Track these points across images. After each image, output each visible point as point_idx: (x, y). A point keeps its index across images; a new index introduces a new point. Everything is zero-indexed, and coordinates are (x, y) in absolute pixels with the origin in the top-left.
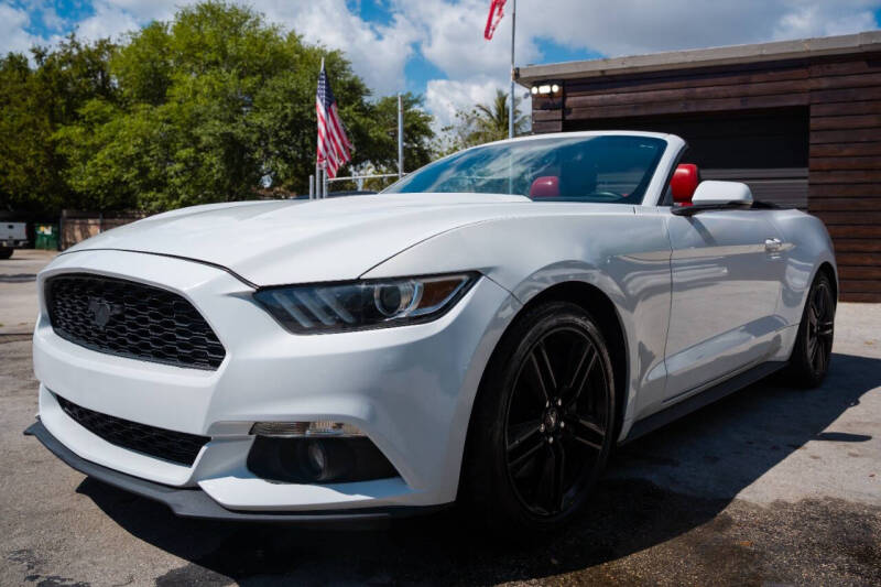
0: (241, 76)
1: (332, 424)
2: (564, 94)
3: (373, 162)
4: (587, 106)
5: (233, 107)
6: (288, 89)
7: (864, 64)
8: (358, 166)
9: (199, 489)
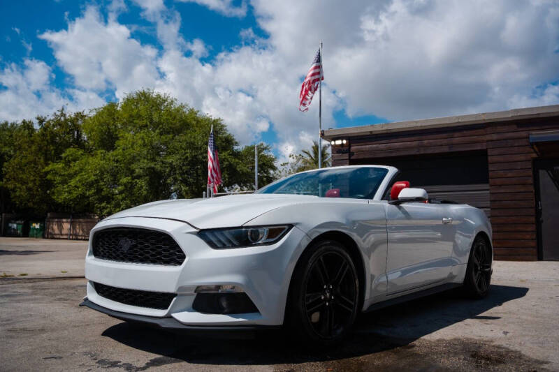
0: (161, 134)
1: (231, 287)
2: (349, 145)
3: (240, 186)
4: (363, 151)
5: (155, 152)
6: (188, 141)
7: (515, 126)
8: (230, 187)
9: (172, 317)
